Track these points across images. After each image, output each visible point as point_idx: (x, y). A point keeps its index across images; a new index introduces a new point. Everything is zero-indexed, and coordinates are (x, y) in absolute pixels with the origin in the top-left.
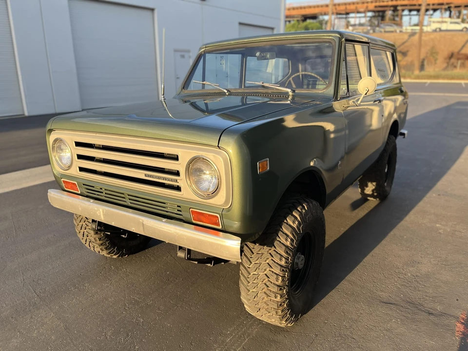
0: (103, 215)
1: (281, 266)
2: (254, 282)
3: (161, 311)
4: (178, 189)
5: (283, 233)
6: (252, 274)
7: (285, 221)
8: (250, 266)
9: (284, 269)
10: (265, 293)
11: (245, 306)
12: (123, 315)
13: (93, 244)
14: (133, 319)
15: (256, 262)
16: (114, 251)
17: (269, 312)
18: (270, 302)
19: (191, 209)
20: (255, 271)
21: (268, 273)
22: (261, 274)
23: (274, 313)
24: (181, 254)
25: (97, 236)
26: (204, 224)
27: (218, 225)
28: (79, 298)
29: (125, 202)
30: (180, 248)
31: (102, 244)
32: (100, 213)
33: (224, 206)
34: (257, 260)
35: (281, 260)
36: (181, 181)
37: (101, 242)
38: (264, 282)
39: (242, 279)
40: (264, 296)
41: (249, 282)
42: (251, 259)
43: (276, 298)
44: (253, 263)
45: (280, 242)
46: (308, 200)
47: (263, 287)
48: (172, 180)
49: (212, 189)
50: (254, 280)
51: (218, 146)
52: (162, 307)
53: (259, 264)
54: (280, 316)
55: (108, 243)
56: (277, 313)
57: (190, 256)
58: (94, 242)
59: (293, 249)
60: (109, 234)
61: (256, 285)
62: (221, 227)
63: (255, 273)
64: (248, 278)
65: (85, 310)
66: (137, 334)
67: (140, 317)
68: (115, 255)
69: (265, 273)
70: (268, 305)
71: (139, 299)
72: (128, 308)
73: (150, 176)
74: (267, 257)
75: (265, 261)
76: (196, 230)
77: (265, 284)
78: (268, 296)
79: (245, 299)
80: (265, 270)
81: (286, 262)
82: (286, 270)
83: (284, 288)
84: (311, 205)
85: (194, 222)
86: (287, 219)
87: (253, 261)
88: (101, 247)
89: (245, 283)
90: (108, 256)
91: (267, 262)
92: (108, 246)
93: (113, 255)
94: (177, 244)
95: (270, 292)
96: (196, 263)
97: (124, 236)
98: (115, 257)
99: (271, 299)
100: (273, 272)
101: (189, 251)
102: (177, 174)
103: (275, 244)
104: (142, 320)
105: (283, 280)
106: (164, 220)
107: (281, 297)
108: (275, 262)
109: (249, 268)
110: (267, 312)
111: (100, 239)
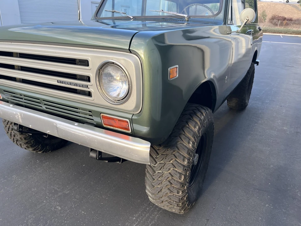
0: (21, 118)
1: (184, 166)
2: (159, 179)
3: (77, 199)
4: (89, 94)
5: (186, 137)
6: (157, 172)
7: (187, 126)
8: (156, 166)
9: (186, 168)
10: (169, 189)
11: (149, 197)
12: (44, 204)
13: (20, 142)
14: (52, 208)
15: (161, 162)
16: (39, 148)
17: (171, 205)
18: (173, 197)
19: (102, 114)
20: (160, 170)
21: (172, 172)
22: (166, 172)
23: (176, 205)
24: (93, 155)
25: (23, 137)
26: (114, 128)
27: (128, 130)
28: (7, 188)
29: (41, 107)
30: (92, 150)
31: (27, 143)
32: (18, 117)
33: (134, 112)
34: (162, 160)
35: (184, 160)
36: (92, 87)
37: (26, 141)
38: (168, 179)
39: (147, 176)
40: (168, 191)
41: (154, 179)
42: (156, 160)
43: (178, 193)
44: (158, 163)
45: (183, 145)
46: (205, 108)
47: (167, 184)
48: (83, 86)
49: (122, 95)
50: (159, 178)
51: (129, 49)
52: (77, 196)
53: (164, 164)
54: (180, 207)
55: (33, 142)
56: (178, 205)
57: (101, 157)
58: (20, 141)
59: (194, 151)
60: (31, 134)
61: (160, 182)
62: (130, 131)
63: (160, 171)
64: (153, 175)
65: (11, 199)
66: (55, 222)
67: (58, 206)
68: (40, 151)
69: (169, 172)
70: (171, 199)
71: (58, 188)
72: (49, 197)
73: (62, 82)
74: (172, 158)
75: (170, 161)
76: (106, 133)
77: (169, 181)
78: (171, 192)
79: (150, 192)
80: (169, 169)
81: (188, 162)
82: (188, 170)
83: (185, 185)
84: (207, 111)
85: (105, 126)
86: (189, 124)
87: (158, 161)
88: (26, 145)
89: (151, 180)
90: (33, 152)
91: (171, 162)
92: (33, 144)
93: (38, 151)
94: (88, 146)
95: (173, 189)
96: (107, 161)
97: (45, 136)
98: (40, 152)
99: (173, 194)
100: (176, 171)
101: (100, 153)
102: (88, 79)
103: (179, 146)
104: (60, 208)
105: (185, 178)
106: (76, 124)
107: (183, 192)
108: (178, 162)
109: (155, 167)
110: (169, 204)
111: (25, 139)
